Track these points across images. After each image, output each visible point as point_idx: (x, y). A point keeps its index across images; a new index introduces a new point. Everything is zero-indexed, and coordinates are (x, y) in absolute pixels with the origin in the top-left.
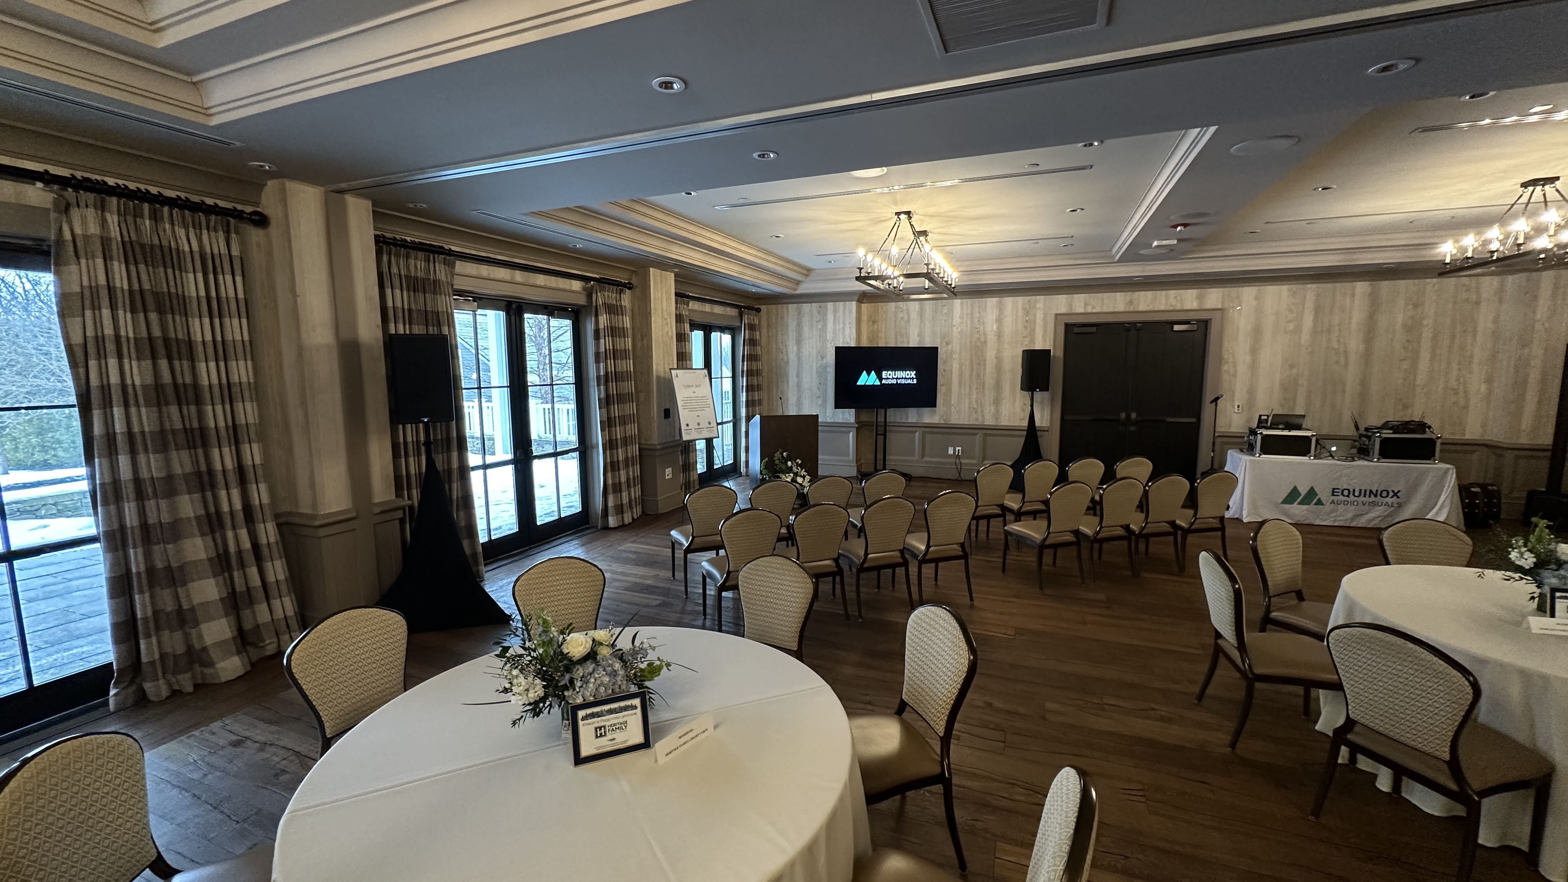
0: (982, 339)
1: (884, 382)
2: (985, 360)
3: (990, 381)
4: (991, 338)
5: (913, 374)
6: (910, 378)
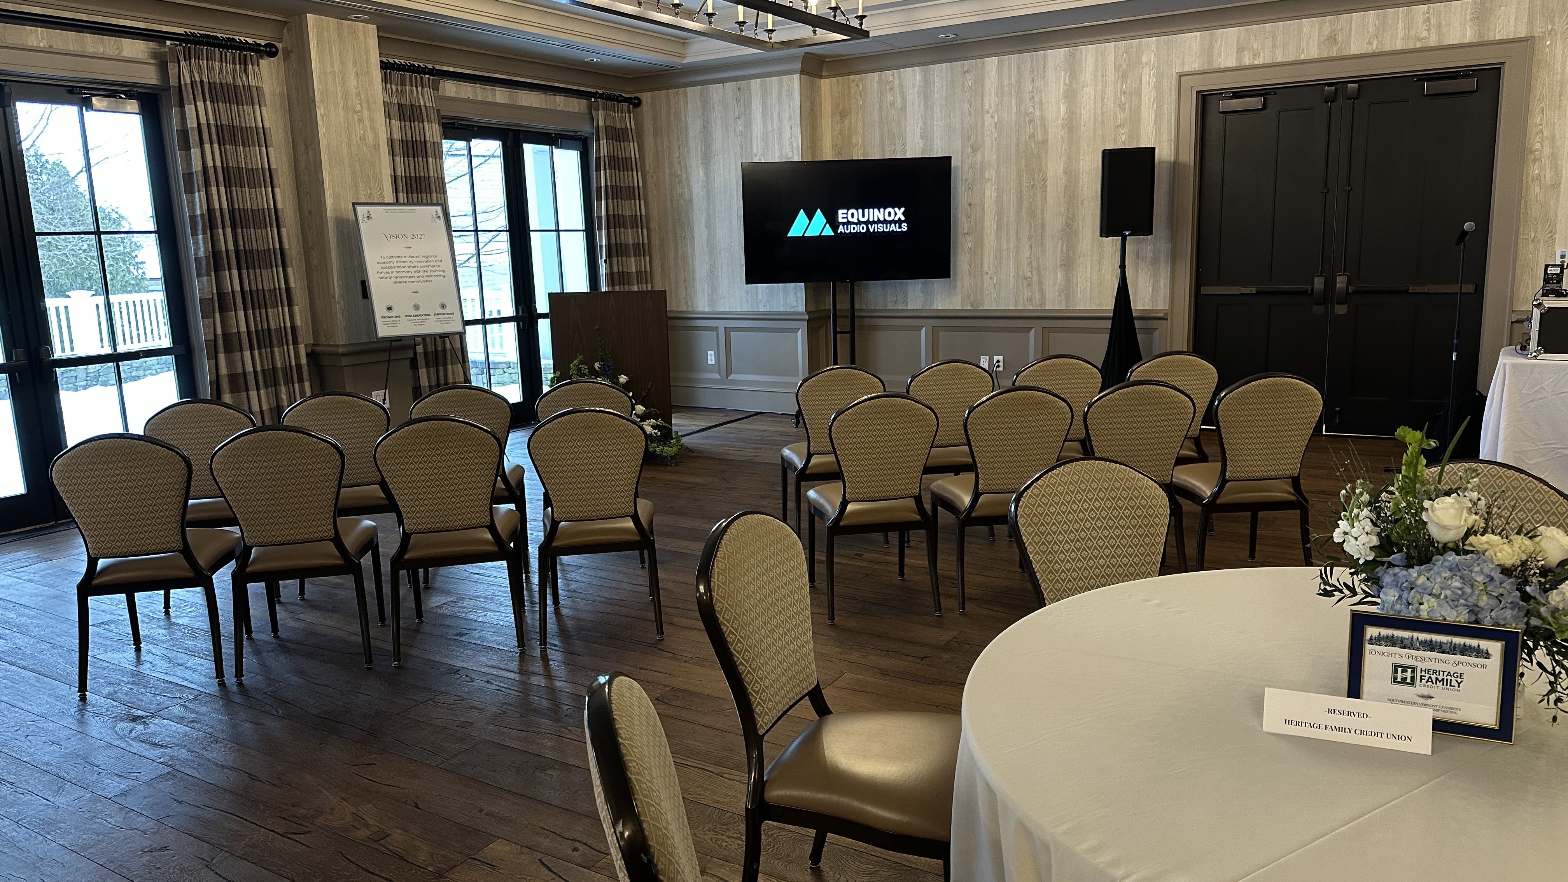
0: (1039, 137)
1: (841, 229)
2: (1045, 180)
3: (1054, 222)
4: (1056, 132)
5: (900, 213)
6: (894, 222)
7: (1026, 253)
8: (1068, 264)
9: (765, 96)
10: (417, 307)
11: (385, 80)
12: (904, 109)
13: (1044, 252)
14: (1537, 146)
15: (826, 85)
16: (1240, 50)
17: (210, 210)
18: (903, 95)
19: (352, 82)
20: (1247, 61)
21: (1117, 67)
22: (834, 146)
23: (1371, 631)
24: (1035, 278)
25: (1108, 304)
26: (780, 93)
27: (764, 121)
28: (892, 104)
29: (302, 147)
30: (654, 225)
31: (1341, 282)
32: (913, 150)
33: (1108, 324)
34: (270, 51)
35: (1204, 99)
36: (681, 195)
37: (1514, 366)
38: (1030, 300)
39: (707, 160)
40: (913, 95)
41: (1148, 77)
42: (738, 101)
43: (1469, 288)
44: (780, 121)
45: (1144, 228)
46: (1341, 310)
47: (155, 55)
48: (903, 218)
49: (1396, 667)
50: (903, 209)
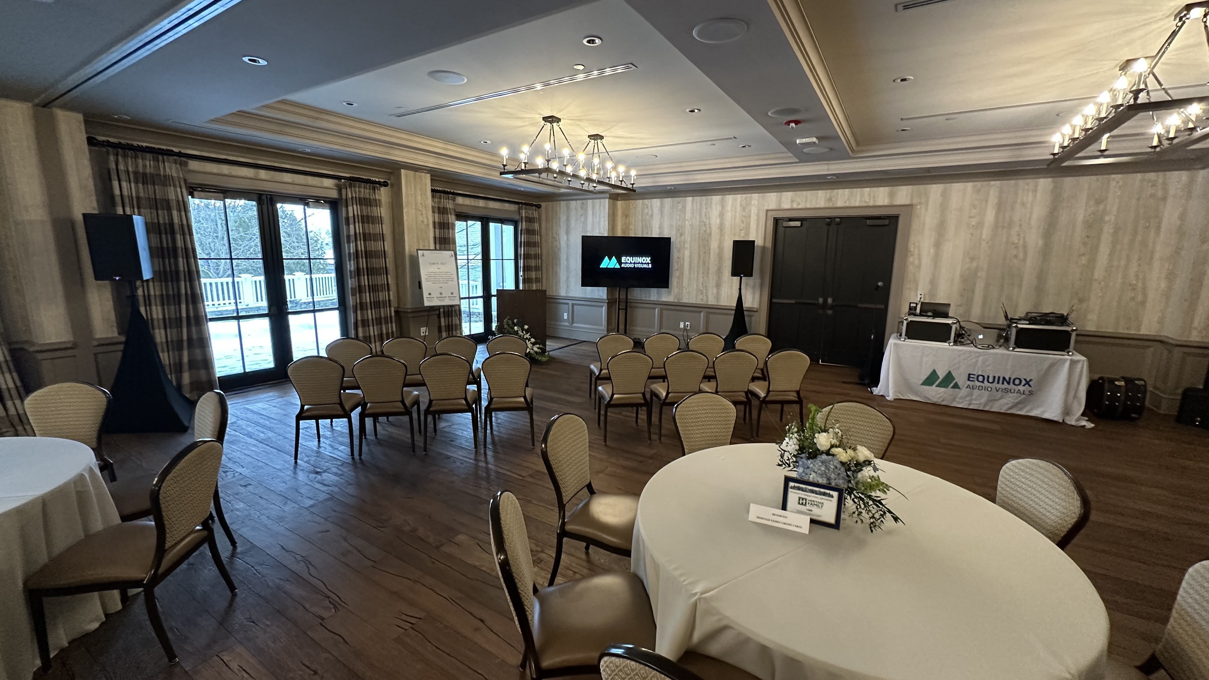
0: (708, 231)
1: (623, 265)
2: (710, 250)
3: (713, 268)
4: (715, 230)
5: (648, 260)
6: (645, 263)
7: (701, 280)
8: (718, 285)
9: (593, 208)
10: (441, 294)
11: (433, 197)
12: (652, 216)
13: (708, 280)
14: (912, 249)
15: (620, 203)
16: (792, 201)
17: (357, 251)
18: (652, 210)
19: (419, 198)
20: (795, 206)
21: (741, 205)
22: (622, 229)
23: (792, 484)
24: (704, 291)
25: (734, 304)
26: (600, 206)
27: (593, 218)
28: (647, 213)
29: (396, 225)
30: (544, 258)
31: (830, 300)
32: (655, 234)
33: (733, 312)
34: (385, 184)
35: (776, 221)
36: (556, 246)
37: (895, 344)
38: (702, 300)
39: (568, 233)
40: (656, 211)
41: (754, 210)
42: (582, 208)
43: (883, 307)
44: (600, 218)
45: (750, 274)
46: (830, 312)
47: (337, 185)
48: (650, 262)
49: (800, 498)
50: (650, 258)
